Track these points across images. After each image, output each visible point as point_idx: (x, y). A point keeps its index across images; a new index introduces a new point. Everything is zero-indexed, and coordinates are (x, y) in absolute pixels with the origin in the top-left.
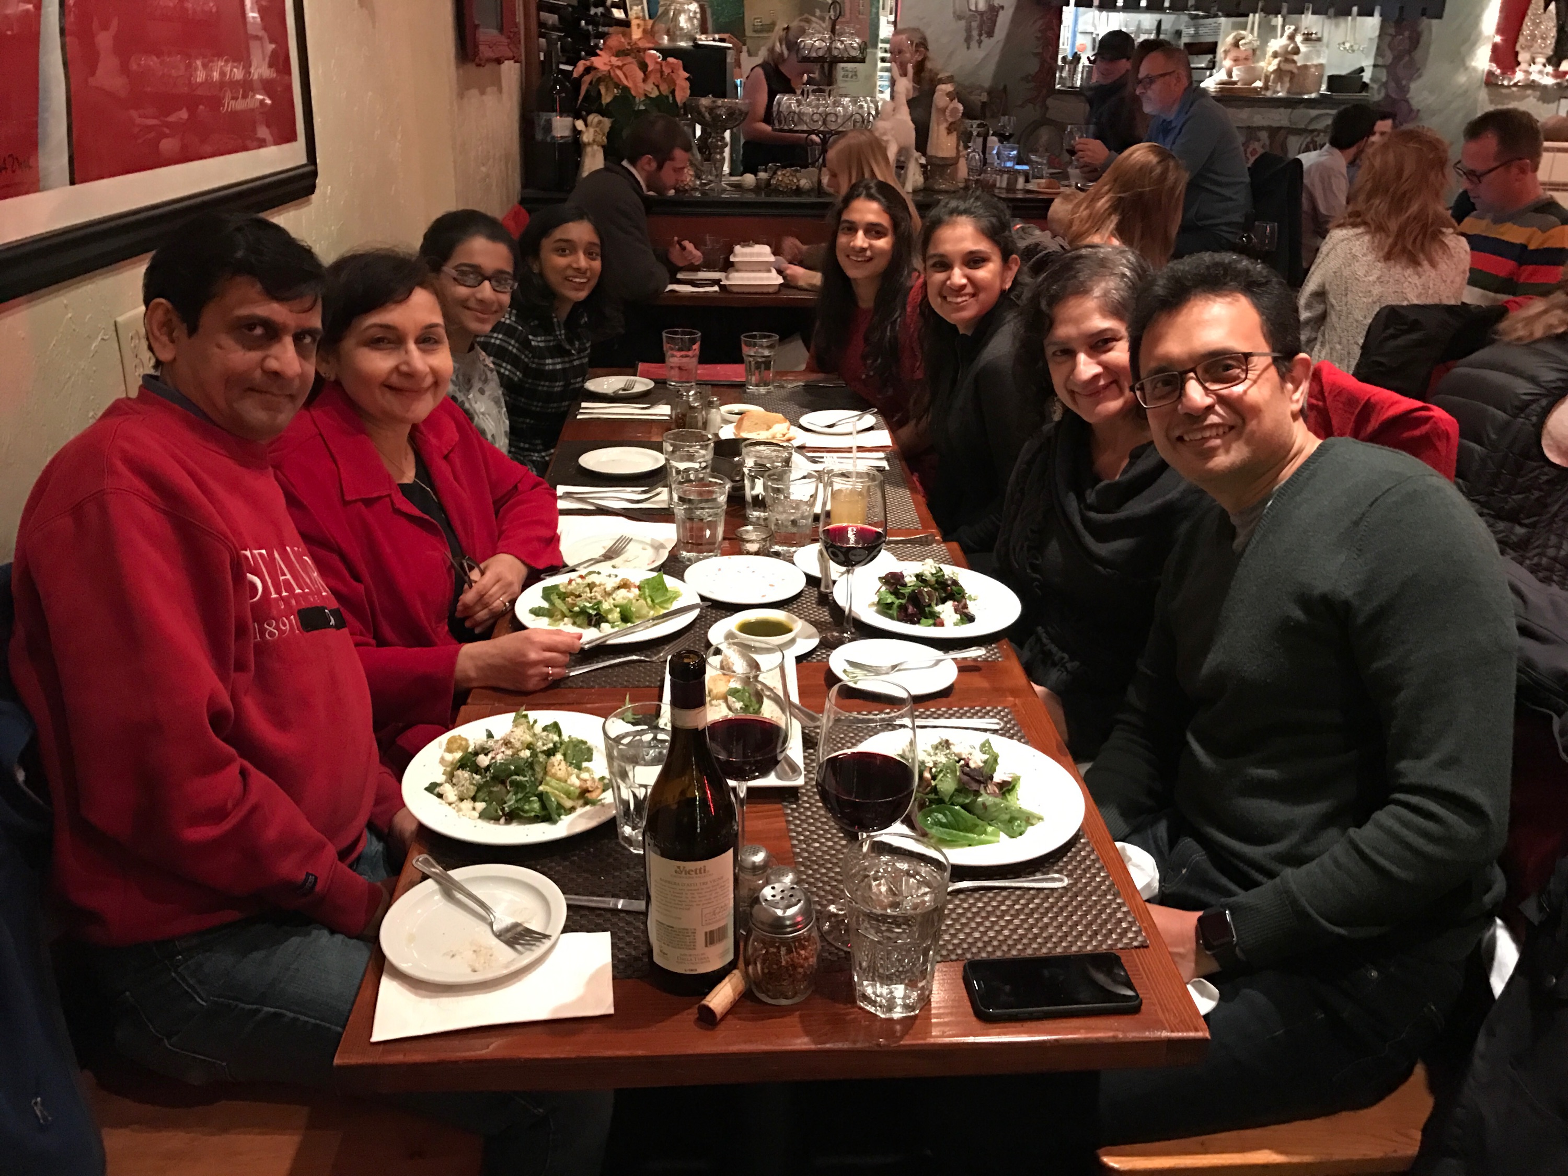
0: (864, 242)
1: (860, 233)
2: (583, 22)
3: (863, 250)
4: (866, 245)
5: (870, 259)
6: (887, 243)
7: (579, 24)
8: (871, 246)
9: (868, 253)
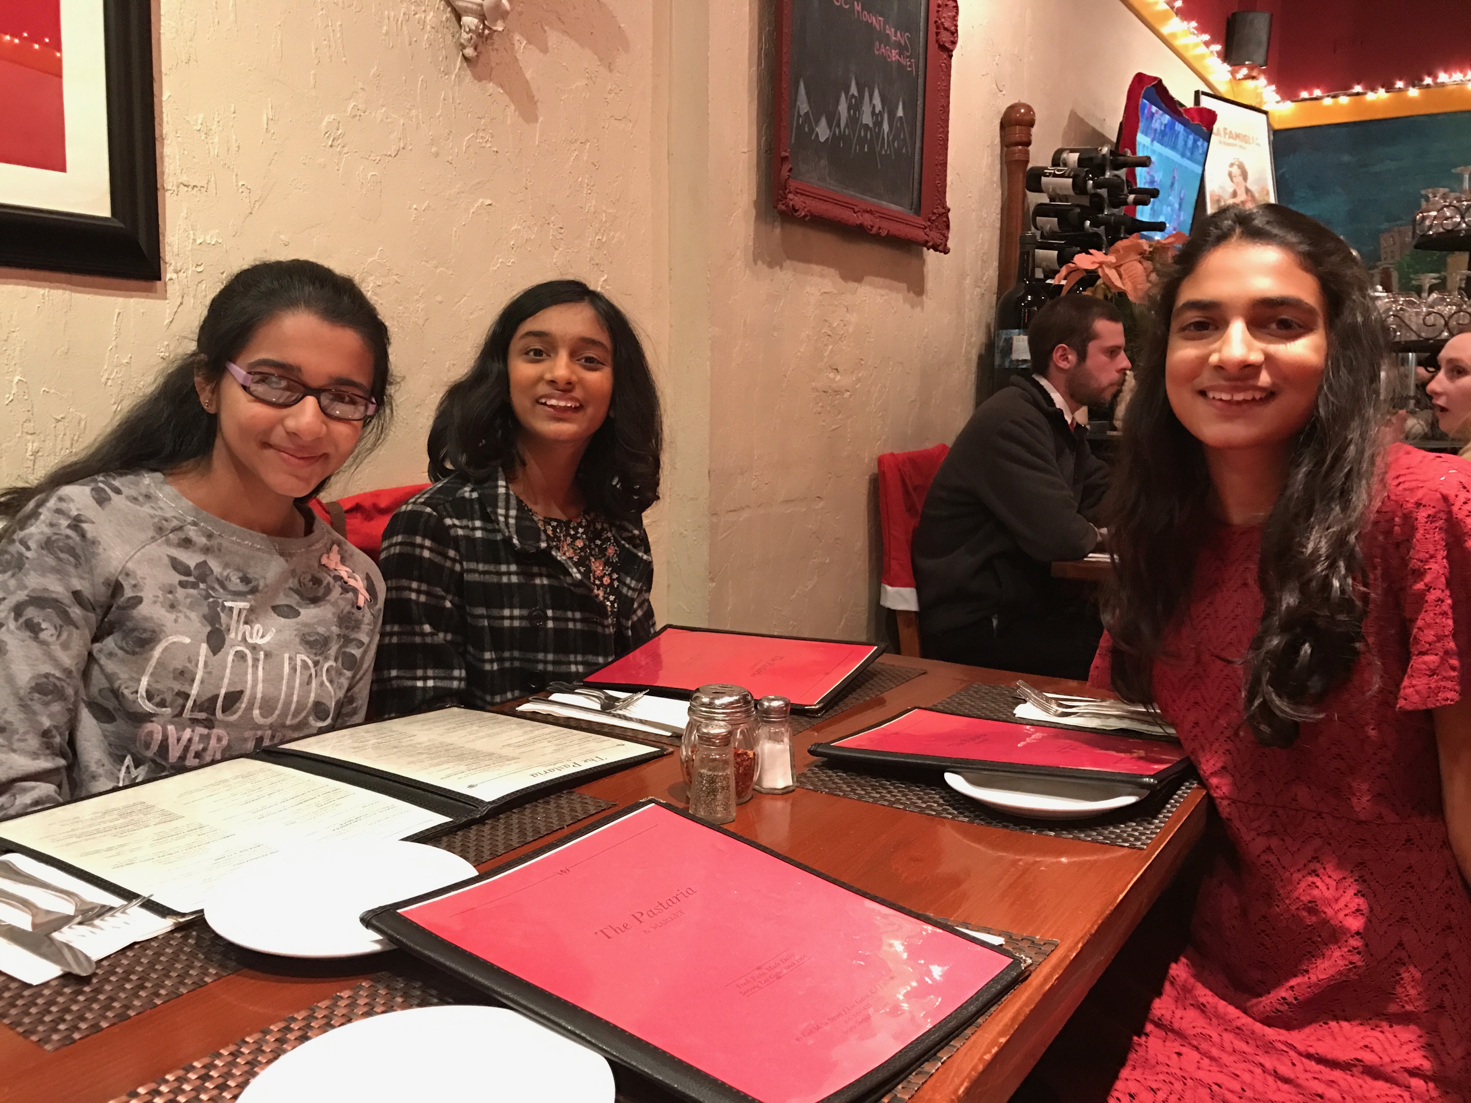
0: (1250, 348)
1: (1237, 329)
2: (1088, 223)
3: (1249, 370)
4: (1256, 357)
5: (1270, 394)
6: (1317, 349)
7: (1083, 223)
8: (1269, 359)
9: (1265, 378)
